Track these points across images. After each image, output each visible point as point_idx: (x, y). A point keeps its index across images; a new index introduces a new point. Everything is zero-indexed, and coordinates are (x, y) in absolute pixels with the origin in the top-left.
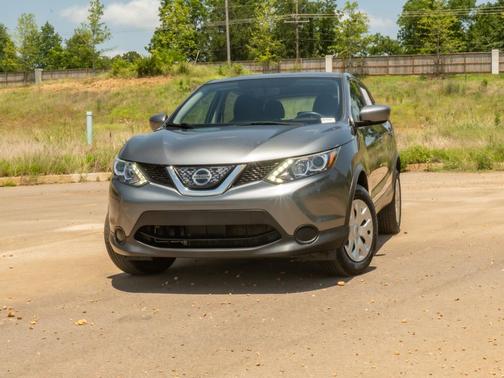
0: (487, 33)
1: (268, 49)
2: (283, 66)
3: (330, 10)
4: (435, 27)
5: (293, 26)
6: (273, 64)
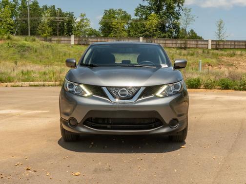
0: (136, 31)
1: (47, 31)
2: (53, 39)
3: (72, 17)
4: (117, 26)
5: (56, 22)
6: (49, 38)
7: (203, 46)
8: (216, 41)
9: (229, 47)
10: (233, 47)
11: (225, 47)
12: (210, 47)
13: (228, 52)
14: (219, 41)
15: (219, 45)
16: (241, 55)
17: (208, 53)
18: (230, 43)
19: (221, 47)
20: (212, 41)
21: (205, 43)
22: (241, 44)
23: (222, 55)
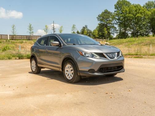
7: (5, 38)
8: (12, 35)
9: (19, 38)
10: (20, 38)
11: (17, 38)
12: (9, 39)
13: (19, 41)
14: (13, 36)
15: (13, 37)
16: (26, 42)
17: (9, 41)
18: (19, 37)
19: (15, 38)
20: (10, 35)
21: (6, 36)
22: (24, 37)
23: (16, 42)
